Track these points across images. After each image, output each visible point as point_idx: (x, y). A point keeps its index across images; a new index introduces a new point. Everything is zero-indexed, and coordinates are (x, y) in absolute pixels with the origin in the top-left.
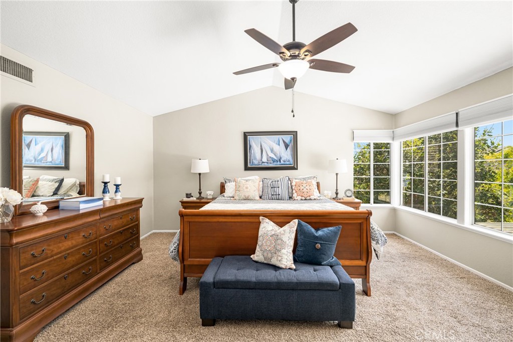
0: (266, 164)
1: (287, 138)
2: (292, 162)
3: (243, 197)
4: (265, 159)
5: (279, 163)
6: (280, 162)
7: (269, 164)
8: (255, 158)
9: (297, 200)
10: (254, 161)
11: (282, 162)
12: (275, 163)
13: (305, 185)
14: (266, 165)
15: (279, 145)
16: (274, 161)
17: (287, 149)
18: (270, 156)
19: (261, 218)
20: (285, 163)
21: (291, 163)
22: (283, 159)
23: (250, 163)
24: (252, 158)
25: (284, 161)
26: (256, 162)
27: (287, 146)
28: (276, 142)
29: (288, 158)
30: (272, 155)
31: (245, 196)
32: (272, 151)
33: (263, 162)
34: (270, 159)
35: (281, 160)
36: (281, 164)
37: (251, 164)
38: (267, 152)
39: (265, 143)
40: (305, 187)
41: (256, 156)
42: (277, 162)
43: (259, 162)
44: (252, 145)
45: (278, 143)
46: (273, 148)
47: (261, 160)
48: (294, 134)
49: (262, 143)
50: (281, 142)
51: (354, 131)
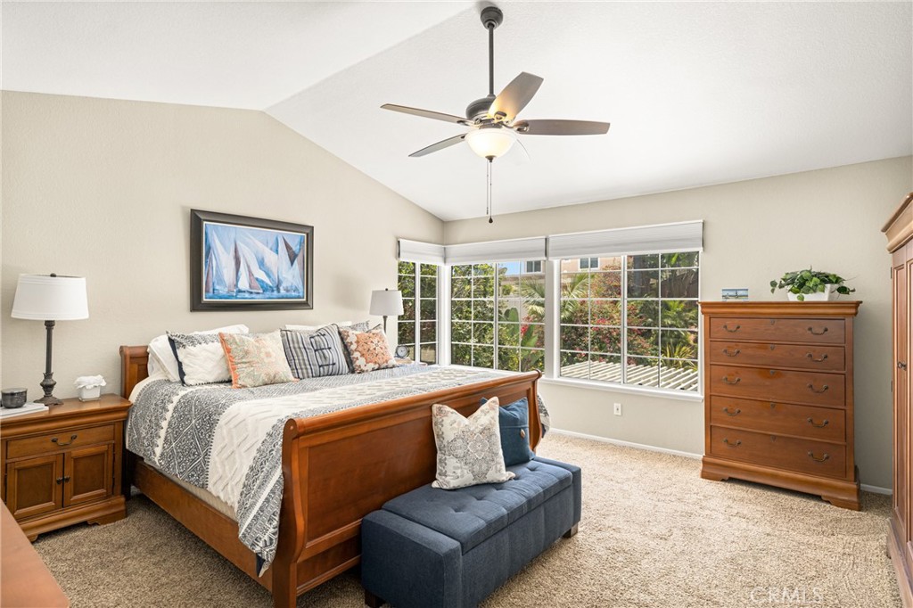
0: (247, 295)
1: (295, 239)
2: (302, 291)
3: (264, 378)
4: (244, 284)
5: (275, 293)
6: (278, 291)
7: (254, 296)
8: (221, 281)
9: (367, 371)
10: (217, 287)
11: (282, 292)
12: (268, 294)
13: (375, 341)
14: (246, 298)
15: (277, 252)
16: (265, 288)
17: (292, 263)
18: (256, 276)
19: (435, 407)
20: (288, 294)
21: (301, 294)
22: (284, 285)
23: (207, 291)
24: (213, 278)
25: (288, 291)
26: (222, 290)
27: (292, 257)
28: (270, 245)
29: (295, 284)
30: (261, 275)
31: (267, 375)
32: (261, 264)
33: (240, 291)
34: (256, 284)
35: (281, 288)
36: (280, 295)
37: (211, 294)
38: (249, 267)
39: (247, 244)
40: (377, 345)
41: (223, 274)
42: (273, 291)
43: (229, 291)
44: (212, 245)
45: (274, 248)
46: (263, 259)
47: (236, 286)
48: (309, 231)
49: (238, 243)
50: (282, 247)
51: (401, 240)
